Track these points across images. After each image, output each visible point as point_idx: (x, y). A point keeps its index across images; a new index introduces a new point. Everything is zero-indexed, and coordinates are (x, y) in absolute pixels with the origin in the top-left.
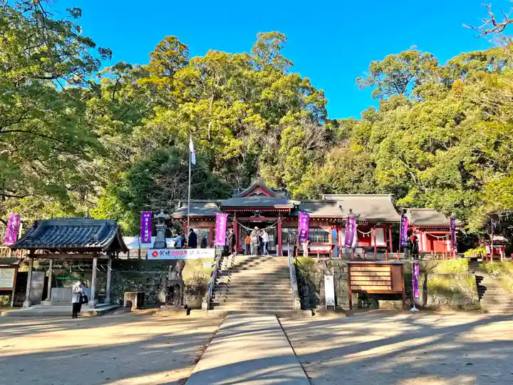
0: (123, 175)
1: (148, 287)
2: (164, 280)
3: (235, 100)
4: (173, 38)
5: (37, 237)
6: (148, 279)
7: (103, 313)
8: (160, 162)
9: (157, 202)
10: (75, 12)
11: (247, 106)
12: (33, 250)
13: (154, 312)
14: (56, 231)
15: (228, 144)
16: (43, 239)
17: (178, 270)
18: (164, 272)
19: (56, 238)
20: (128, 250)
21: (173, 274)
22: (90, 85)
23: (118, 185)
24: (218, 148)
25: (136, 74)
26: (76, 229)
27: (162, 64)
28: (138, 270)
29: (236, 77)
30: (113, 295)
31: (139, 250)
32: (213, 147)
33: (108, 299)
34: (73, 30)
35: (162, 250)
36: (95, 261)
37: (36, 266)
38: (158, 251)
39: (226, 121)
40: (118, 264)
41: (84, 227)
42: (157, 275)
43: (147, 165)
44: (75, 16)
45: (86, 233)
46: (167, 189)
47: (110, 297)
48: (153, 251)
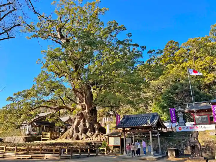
0: (160, 98)
1: (180, 146)
2: (188, 142)
3: (206, 57)
4: (171, 41)
5: (125, 123)
6: (179, 142)
7: (158, 159)
8: (175, 90)
9: (176, 106)
10: (129, 35)
11: (213, 58)
12: (124, 128)
13: (185, 160)
14: (132, 120)
15: (207, 77)
16: (128, 124)
17: (195, 136)
18: (187, 138)
19: (133, 123)
20: (166, 127)
21: (193, 139)
22: (140, 62)
23: (159, 102)
24: (202, 79)
25: (157, 53)
26: (140, 118)
27: (168, 52)
28: (173, 137)
29: (204, 47)
30: (162, 149)
31: (172, 127)
32: (199, 80)
33: (160, 151)
34: (130, 42)
35: (184, 127)
36: (150, 132)
37: (127, 136)
38: (182, 127)
39: (203, 67)
40: (162, 134)
41: (143, 117)
42: (183, 140)
43: (169, 92)
44: (129, 36)
45: (144, 119)
46: (180, 101)
47: (161, 150)
48: (179, 127)
